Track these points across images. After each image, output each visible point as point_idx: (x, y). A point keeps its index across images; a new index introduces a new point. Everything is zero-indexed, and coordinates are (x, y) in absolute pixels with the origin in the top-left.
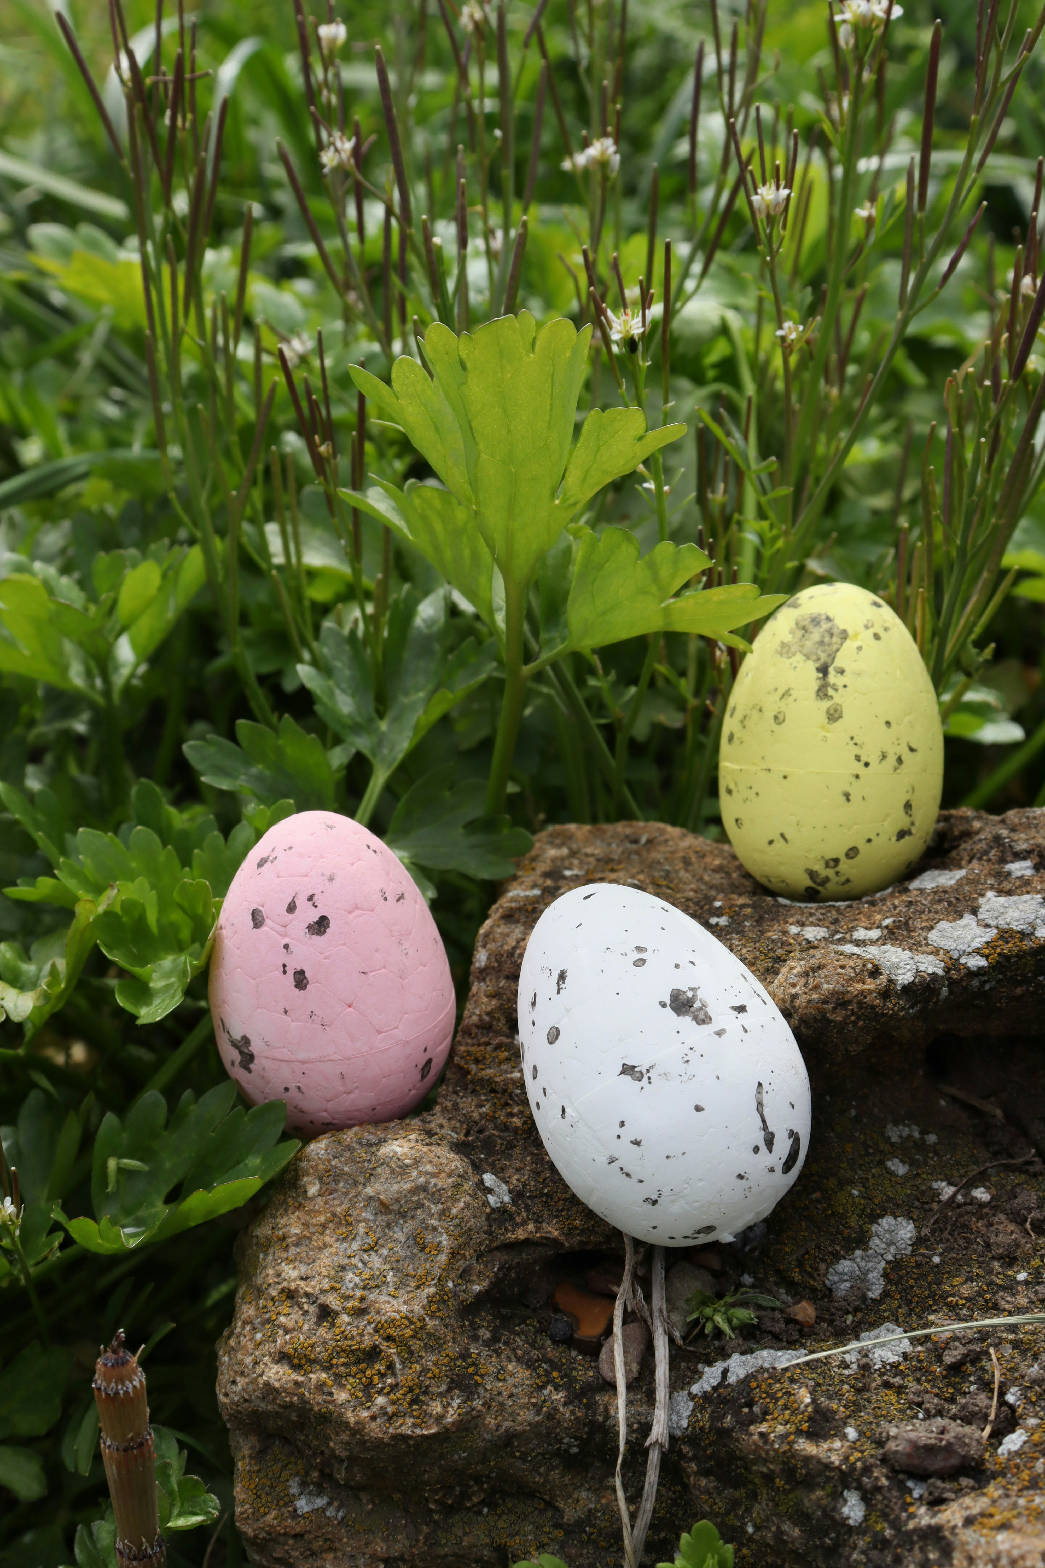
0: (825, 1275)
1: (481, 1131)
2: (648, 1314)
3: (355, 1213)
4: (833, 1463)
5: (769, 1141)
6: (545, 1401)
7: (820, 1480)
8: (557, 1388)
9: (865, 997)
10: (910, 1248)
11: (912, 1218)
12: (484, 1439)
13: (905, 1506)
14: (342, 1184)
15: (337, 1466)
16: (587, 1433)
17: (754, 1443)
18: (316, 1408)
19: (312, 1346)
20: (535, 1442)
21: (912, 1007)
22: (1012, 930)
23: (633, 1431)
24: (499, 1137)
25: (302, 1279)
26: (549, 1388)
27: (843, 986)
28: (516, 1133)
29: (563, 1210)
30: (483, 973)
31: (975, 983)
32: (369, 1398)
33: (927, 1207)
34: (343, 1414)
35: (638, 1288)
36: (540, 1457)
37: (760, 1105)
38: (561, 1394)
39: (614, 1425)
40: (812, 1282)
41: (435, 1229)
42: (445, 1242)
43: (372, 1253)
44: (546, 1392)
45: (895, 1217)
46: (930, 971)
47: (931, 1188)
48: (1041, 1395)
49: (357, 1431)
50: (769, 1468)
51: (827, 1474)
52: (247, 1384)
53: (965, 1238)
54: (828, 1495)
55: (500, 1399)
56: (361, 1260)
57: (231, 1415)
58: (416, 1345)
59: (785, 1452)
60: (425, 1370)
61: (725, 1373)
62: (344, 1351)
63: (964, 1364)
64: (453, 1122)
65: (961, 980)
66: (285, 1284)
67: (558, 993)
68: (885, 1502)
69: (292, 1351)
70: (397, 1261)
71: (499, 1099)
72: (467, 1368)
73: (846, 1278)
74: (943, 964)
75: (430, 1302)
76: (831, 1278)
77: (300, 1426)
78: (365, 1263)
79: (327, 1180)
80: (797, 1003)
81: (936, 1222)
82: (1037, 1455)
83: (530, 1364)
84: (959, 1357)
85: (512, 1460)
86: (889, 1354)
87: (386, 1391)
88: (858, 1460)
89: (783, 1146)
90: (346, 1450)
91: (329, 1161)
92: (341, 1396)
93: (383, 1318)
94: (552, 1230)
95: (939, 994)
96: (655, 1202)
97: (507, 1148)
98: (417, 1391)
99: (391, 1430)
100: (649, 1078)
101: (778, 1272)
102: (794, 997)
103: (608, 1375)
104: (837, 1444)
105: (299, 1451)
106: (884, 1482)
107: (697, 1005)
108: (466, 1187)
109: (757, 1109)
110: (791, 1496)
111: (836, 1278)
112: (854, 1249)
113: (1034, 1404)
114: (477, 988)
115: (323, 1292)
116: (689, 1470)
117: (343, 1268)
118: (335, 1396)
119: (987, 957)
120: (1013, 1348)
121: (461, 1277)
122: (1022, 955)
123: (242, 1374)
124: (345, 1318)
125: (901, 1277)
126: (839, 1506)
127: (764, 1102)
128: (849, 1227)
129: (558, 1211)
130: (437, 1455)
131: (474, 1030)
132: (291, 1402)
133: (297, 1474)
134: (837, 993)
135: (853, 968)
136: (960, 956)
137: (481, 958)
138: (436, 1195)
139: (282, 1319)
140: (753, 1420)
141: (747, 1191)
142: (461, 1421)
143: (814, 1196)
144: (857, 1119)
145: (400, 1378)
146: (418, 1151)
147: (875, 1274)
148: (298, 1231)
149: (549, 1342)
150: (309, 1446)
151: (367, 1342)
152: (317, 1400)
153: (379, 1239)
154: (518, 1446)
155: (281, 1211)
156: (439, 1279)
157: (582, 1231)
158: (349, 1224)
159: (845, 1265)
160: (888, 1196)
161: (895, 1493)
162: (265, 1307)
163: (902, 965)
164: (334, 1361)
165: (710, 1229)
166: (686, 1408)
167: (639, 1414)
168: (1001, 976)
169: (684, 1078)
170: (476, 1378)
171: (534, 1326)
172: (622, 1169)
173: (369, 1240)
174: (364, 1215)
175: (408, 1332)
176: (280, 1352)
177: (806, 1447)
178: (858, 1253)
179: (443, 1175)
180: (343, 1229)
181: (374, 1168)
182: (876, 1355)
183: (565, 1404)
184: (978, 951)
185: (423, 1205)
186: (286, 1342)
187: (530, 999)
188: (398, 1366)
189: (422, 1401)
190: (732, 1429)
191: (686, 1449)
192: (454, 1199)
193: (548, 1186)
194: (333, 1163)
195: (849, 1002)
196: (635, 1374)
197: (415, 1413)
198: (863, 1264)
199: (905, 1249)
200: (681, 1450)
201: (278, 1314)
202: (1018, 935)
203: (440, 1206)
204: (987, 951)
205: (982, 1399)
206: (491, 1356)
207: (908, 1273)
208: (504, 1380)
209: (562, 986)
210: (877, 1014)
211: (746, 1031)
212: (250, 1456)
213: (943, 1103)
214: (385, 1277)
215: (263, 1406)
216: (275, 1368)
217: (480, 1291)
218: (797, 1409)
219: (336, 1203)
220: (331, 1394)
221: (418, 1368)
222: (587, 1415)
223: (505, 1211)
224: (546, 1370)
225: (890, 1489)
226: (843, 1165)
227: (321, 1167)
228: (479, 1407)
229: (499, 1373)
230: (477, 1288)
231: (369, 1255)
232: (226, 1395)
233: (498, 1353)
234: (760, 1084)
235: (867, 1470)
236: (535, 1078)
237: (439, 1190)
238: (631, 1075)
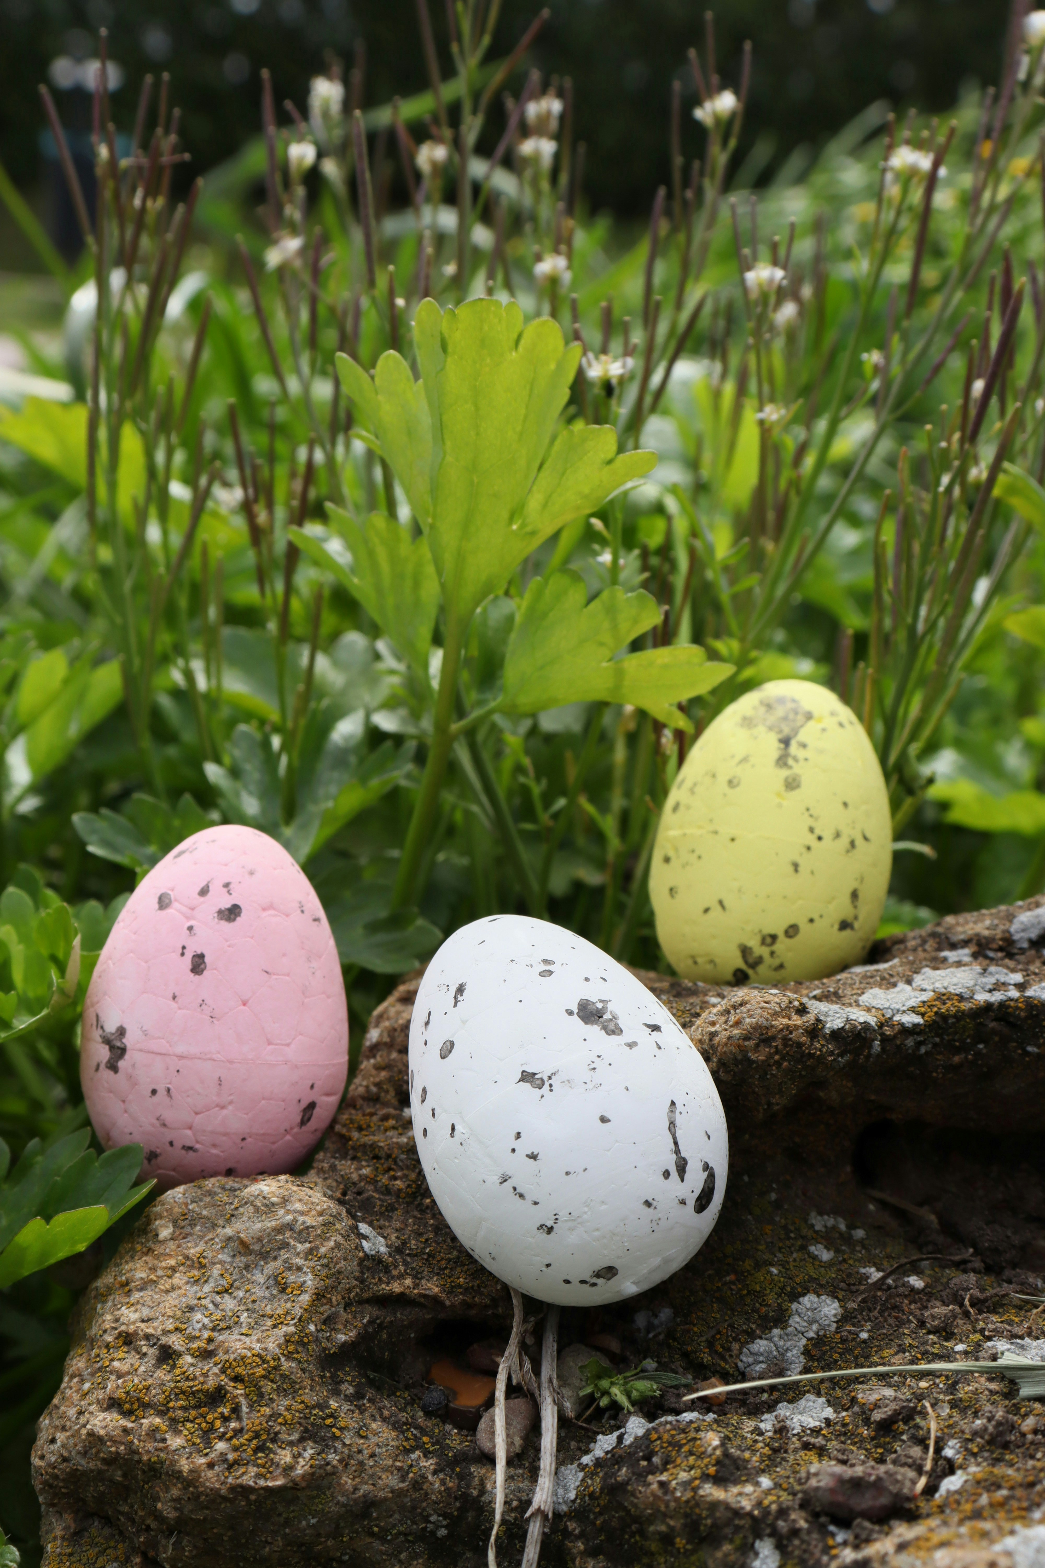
0: (738, 1356)
1: (359, 1193)
2: (535, 1385)
3: (210, 1256)
4: (743, 1508)
5: (682, 1167)
6: (411, 1466)
7: (728, 1531)
8: (427, 1454)
9: (791, 1033)
10: (835, 1325)
11: (837, 1298)
12: (338, 1503)
13: (827, 1549)
14: (198, 1228)
15: (163, 1542)
16: (458, 1509)
17: (653, 1494)
18: (145, 1458)
19: (148, 1388)
20: (397, 1516)
21: (841, 1055)
22: (950, 993)
23: (512, 1510)
24: (380, 1199)
25: (143, 1321)
26: (417, 1453)
27: (767, 1020)
28: (398, 1197)
29: (446, 1268)
30: (375, 1048)
31: (910, 1042)
32: (208, 1444)
33: (854, 1288)
34: (176, 1461)
35: (526, 1359)
36: (402, 1538)
37: (672, 1125)
38: (431, 1461)
39: (490, 1502)
40: (723, 1364)
41: (299, 1269)
42: (309, 1283)
43: (225, 1295)
44: (413, 1456)
45: (819, 1296)
46: (862, 1020)
47: (857, 1273)
48: (983, 1446)
49: (190, 1481)
50: (668, 1526)
51: (737, 1522)
52: (68, 1438)
53: (896, 1318)
54: (737, 1549)
55: (360, 1457)
56: (212, 1302)
57: (45, 1483)
58: (268, 1387)
59: (687, 1502)
60: (275, 1415)
61: (620, 1438)
62: (183, 1392)
63: (896, 1422)
64: (329, 1181)
65: (895, 1037)
66: (123, 1328)
67: (455, 1006)
68: (804, 1546)
69: (123, 1396)
70: (254, 1301)
71: (382, 1164)
72: (324, 1419)
73: (761, 1358)
74: (875, 1019)
75: (287, 1341)
76: (744, 1359)
77: (124, 1491)
78: (216, 1305)
79: (183, 1224)
80: (717, 1040)
81: (864, 1301)
82: (980, 1491)
83: (397, 1426)
84: (890, 1413)
85: (369, 1540)
86: (810, 1420)
87: (228, 1436)
88: (773, 1502)
89: (696, 1180)
90: (176, 1509)
91: (186, 1204)
92: (175, 1442)
93: (232, 1357)
94: (432, 1287)
95: (870, 1047)
96: (550, 1230)
97: (387, 1210)
98: (264, 1437)
99: (230, 1480)
100: (551, 1085)
101: (685, 1355)
102: (713, 1035)
103: (486, 1445)
104: (749, 1488)
105: (121, 1533)
106: (803, 1524)
107: (607, 1016)
108: (338, 1226)
109: (669, 1128)
110: (693, 1558)
111: (751, 1360)
112: (770, 1329)
113: (975, 1455)
114: (367, 1065)
115: (166, 1332)
116: (575, 1551)
117: (191, 1309)
118: (169, 1442)
119: (923, 1015)
120: (951, 1408)
121: (325, 1322)
122: (960, 1016)
123: (63, 1428)
124: (189, 1359)
125: (824, 1353)
126: (748, 1561)
127: (677, 1123)
128: (767, 1305)
129: (440, 1269)
130: (282, 1520)
131: (360, 1102)
132: (117, 1453)
133: (116, 1559)
134: (760, 1027)
135: (779, 1004)
136: (894, 1015)
137: (374, 1035)
138: (303, 1234)
139: (116, 1364)
140: (653, 1470)
141: (654, 1223)
142: (313, 1474)
143: (728, 1278)
144: (777, 1205)
145: (245, 1422)
146: (287, 1190)
147: (795, 1352)
148: (144, 1275)
149: (421, 1414)
150: (133, 1521)
151: (211, 1383)
152: (147, 1448)
153: (235, 1281)
154: (377, 1519)
155: (127, 1258)
156: (300, 1320)
157: (466, 1289)
158: (202, 1266)
159: (761, 1345)
160: (810, 1276)
161: (815, 1536)
162: (98, 1356)
163: (831, 1013)
164: (171, 1404)
165: (609, 1272)
166: (573, 1478)
167: (520, 1490)
168: (937, 1040)
169: (590, 1086)
170: (334, 1430)
171: (404, 1398)
172: (515, 1189)
173: (224, 1283)
174: (220, 1256)
175: (260, 1371)
176: (110, 1398)
177: (712, 1492)
178: (776, 1332)
179: (314, 1213)
180: (195, 1272)
181: (236, 1209)
182: (795, 1420)
183: (435, 1473)
184: (913, 1010)
185: (288, 1244)
186: (118, 1387)
187: (424, 1018)
188: (245, 1409)
189: (268, 1448)
190: (627, 1483)
191: (572, 1526)
192: (323, 1237)
193: (430, 1246)
194: (191, 1207)
195: (773, 1038)
196: (518, 1450)
197: (259, 1461)
198: (781, 1343)
199: (829, 1325)
200: (566, 1527)
201: (112, 1360)
202: (956, 997)
203: (307, 1245)
204: (923, 1010)
205: (916, 1451)
206: (353, 1412)
207: (832, 1348)
208: (365, 1437)
209: (460, 998)
210: (803, 1055)
211: (660, 1048)
212: (63, 1538)
213: (871, 1207)
214: (238, 1317)
215: (83, 1464)
216: (102, 1415)
217: (345, 1342)
218: (703, 1453)
219: (189, 1245)
220: (164, 1440)
221: (267, 1411)
222: (459, 1486)
223: (380, 1261)
224: (415, 1435)
225: (809, 1532)
226: (761, 1247)
227: (177, 1210)
228: (335, 1462)
229: (361, 1428)
230: (342, 1338)
231: (222, 1298)
232: (42, 1457)
233: (362, 1410)
234: (673, 1103)
235: (783, 1512)
236: (423, 1101)
237: (307, 1228)
238: (531, 1082)
